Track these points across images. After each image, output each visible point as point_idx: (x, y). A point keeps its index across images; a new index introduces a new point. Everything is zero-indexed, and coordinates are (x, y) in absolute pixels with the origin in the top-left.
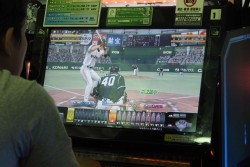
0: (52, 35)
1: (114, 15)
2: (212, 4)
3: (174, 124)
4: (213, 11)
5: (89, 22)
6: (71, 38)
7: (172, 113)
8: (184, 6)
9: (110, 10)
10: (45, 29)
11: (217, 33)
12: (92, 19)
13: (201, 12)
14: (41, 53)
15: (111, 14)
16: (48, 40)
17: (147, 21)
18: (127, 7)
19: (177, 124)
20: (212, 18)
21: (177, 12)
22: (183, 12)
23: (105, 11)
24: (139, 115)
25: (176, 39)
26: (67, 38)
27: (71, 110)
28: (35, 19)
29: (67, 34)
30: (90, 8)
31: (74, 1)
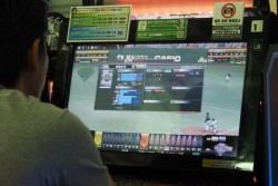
0: (78, 52)
1: (144, 28)
2: (252, 14)
3: (212, 148)
4: (254, 22)
5: (118, 36)
6: (97, 55)
7: (210, 136)
8: (221, 18)
9: (140, 24)
10: (68, 44)
11: (259, 46)
12: (120, 33)
13: (241, 23)
14: (65, 71)
15: (142, 27)
17: (181, 34)
18: (159, 20)
19: (216, 148)
20: (253, 30)
21: (214, 24)
22: (221, 24)
23: (134, 24)
24: (173, 138)
25: (214, 54)
27: (99, 133)
28: (58, 34)
29: (93, 50)
30: (118, 21)
31: (100, 13)
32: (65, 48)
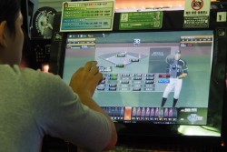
1: (126, 19)
3: (185, 118)
4: (219, 14)
6: (86, 42)
7: (184, 108)
8: (191, 10)
9: (122, 15)
10: (61, 34)
11: (223, 34)
12: (106, 23)
13: (208, 14)
15: (124, 19)
16: (64, 42)
17: (158, 24)
18: (138, 12)
19: (189, 118)
20: (218, 20)
21: (185, 15)
22: (191, 15)
23: (117, 16)
24: (152, 110)
25: (185, 40)
30: (104, 13)
31: (88, 7)
32: (58, 37)
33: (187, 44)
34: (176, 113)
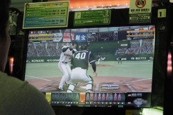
0: (30, 36)
1: (79, 17)
2: (157, 5)
3: (132, 102)
4: (159, 11)
5: (60, 24)
6: (45, 37)
7: (131, 93)
8: (136, 8)
9: (76, 14)
10: (23, 30)
11: (164, 28)
12: (62, 21)
13: (150, 11)
16: (27, 39)
17: (106, 21)
18: (89, 11)
20: (159, 16)
21: (130, 12)
22: (135, 12)
23: (72, 14)
24: (103, 95)
25: (131, 34)
26: (42, 37)
27: (48, 94)
28: (15, 23)
29: (41, 34)
30: (60, 12)
31: (47, 7)
32: (21, 33)
33: (132, 38)
34: (124, 98)
